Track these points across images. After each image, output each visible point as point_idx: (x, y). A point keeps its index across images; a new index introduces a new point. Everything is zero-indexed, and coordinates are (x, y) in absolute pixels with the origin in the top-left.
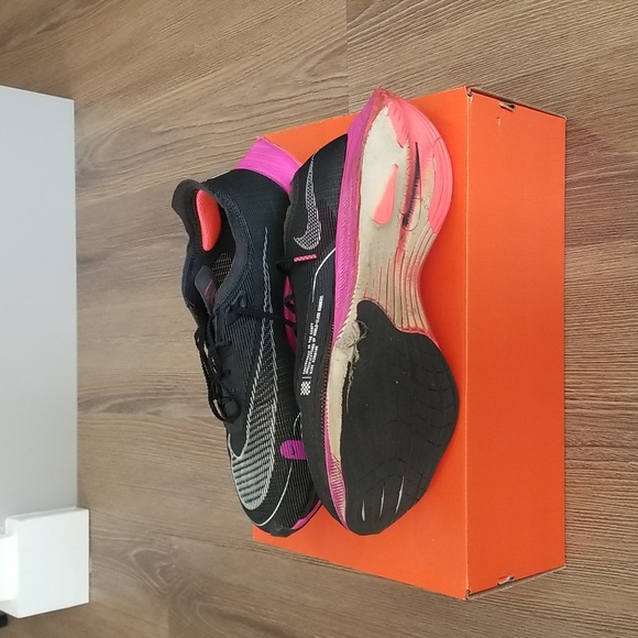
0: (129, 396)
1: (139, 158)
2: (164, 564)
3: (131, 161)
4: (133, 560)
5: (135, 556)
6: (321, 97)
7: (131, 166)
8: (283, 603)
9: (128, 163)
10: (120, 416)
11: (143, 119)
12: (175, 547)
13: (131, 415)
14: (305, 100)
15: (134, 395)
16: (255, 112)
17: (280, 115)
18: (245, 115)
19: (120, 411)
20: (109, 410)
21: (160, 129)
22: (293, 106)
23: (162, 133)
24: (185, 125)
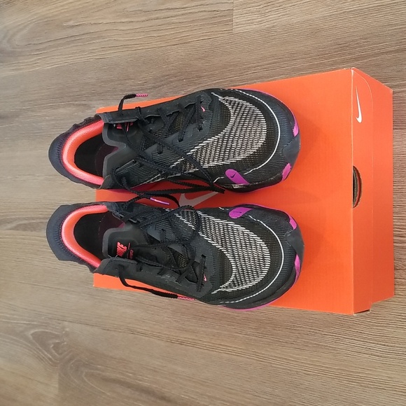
0: (33, 219)
1: (51, 44)
2: (57, 341)
3: (44, 46)
4: (31, 337)
5: (32, 335)
6: (210, 9)
7: (44, 49)
8: (155, 371)
9: (41, 47)
10: (24, 233)
11: (56, 15)
12: (67, 330)
13: (34, 233)
14: (197, 10)
15: (37, 218)
16: (153, 16)
17: (174, 20)
18: (143, 18)
19: (25, 230)
20: (16, 228)
21: (71, 23)
22: (186, 14)
23: (72, 27)
24: (93, 22)
